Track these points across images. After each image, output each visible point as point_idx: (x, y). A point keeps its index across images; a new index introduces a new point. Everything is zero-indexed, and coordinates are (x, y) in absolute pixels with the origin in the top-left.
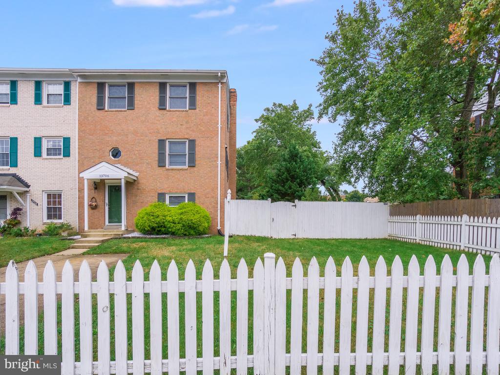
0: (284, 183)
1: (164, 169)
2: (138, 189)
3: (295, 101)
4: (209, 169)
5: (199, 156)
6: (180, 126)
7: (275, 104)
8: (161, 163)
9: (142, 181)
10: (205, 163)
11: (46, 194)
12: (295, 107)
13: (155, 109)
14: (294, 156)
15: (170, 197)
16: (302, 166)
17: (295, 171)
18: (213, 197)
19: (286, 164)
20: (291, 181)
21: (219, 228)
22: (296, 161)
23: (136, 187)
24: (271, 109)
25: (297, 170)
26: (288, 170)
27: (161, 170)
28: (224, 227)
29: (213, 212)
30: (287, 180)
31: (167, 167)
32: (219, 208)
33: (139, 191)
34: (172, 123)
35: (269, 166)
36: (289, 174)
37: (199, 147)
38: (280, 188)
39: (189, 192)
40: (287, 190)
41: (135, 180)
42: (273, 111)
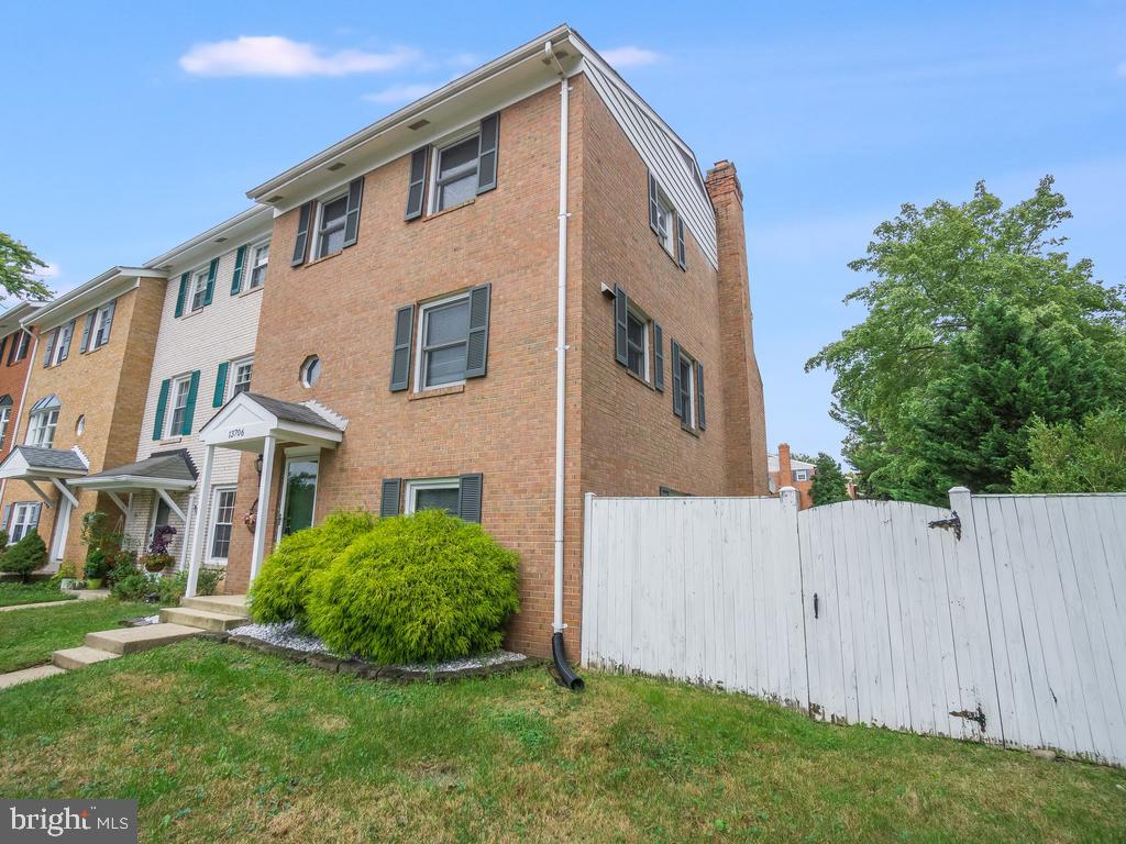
0: (973, 435)
1: (405, 397)
2: (342, 470)
3: (980, 186)
4: (529, 379)
5: (500, 338)
6: (451, 255)
7: (907, 209)
8: (400, 382)
9: (353, 444)
10: (515, 361)
11: (219, 493)
12: (988, 204)
13: (398, 227)
14: (1002, 340)
15: (419, 493)
16: (1043, 370)
17: (1016, 390)
18: (538, 489)
19: (973, 371)
20: (1003, 426)
21: (558, 625)
22: (1015, 358)
23: (338, 466)
24: (894, 223)
25: (1023, 384)
26: (983, 389)
27: (398, 404)
28: (580, 625)
29: (538, 552)
30: (987, 424)
31: (416, 389)
32: (559, 535)
33: (344, 474)
34: (433, 253)
35: (914, 391)
36: (990, 403)
37: (501, 307)
38: (958, 453)
39: (465, 471)
40: (988, 461)
41: (338, 444)
42: (903, 227)
